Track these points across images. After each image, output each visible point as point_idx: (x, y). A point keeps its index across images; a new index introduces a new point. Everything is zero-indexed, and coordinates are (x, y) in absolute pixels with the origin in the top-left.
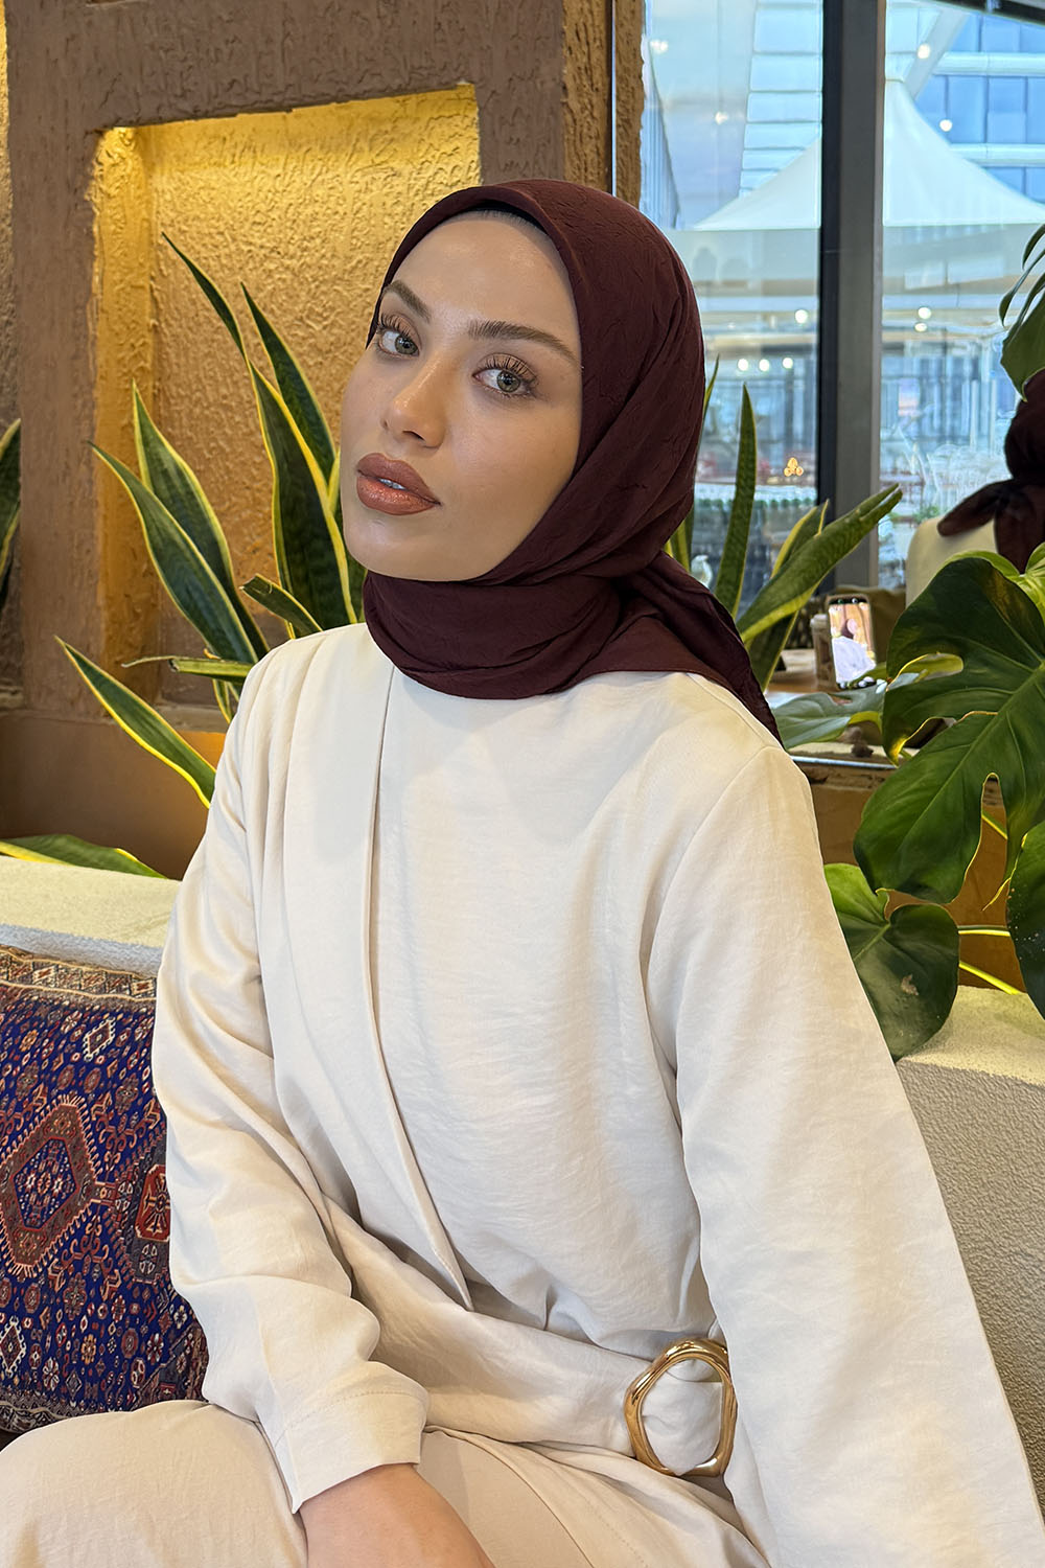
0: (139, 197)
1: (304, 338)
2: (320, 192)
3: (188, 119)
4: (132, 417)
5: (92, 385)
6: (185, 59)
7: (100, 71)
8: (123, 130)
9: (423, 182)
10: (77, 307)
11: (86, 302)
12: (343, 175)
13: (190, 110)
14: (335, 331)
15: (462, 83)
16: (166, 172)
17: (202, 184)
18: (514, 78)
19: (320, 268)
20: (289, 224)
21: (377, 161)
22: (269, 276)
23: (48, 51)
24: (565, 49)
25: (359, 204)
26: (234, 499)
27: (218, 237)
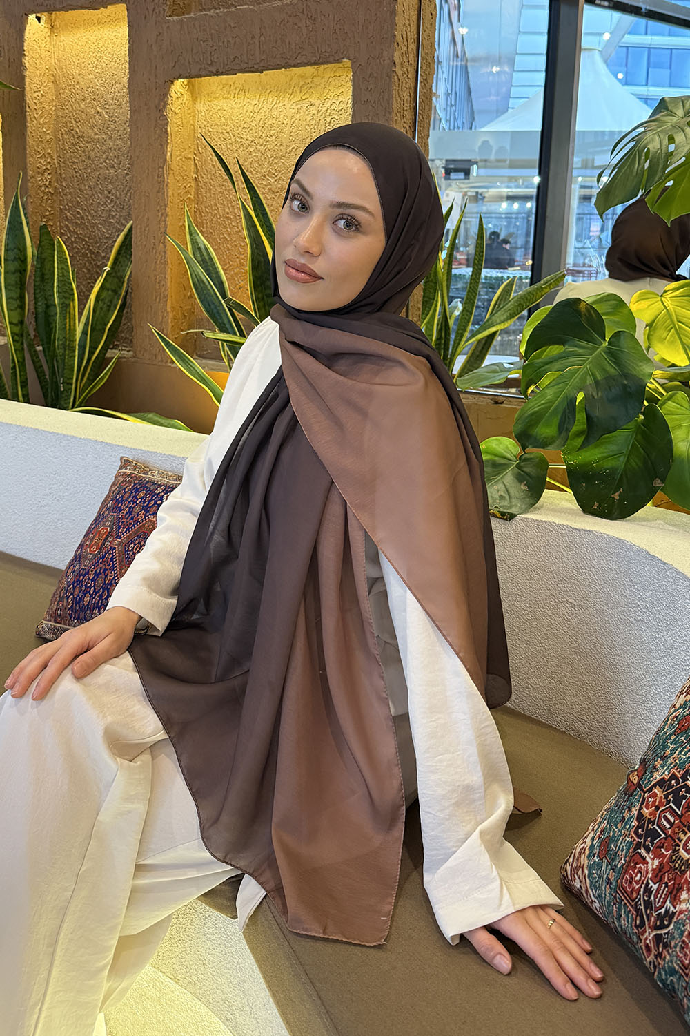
0: (189, 114)
1: (266, 186)
2: (275, 113)
3: (214, 75)
4: (185, 221)
5: (166, 206)
6: (213, 45)
7: (172, 51)
8: (182, 80)
9: (325, 109)
10: (160, 167)
11: (164, 165)
12: (286, 105)
13: (214, 71)
14: (280, 182)
15: (345, 60)
16: (202, 102)
17: (219, 108)
18: (371, 59)
19: (274, 151)
20: (260, 129)
21: (303, 98)
22: (250, 154)
23: (148, 41)
24: (396, 45)
25: (294, 119)
26: (231, 263)
27: (226, 134)
